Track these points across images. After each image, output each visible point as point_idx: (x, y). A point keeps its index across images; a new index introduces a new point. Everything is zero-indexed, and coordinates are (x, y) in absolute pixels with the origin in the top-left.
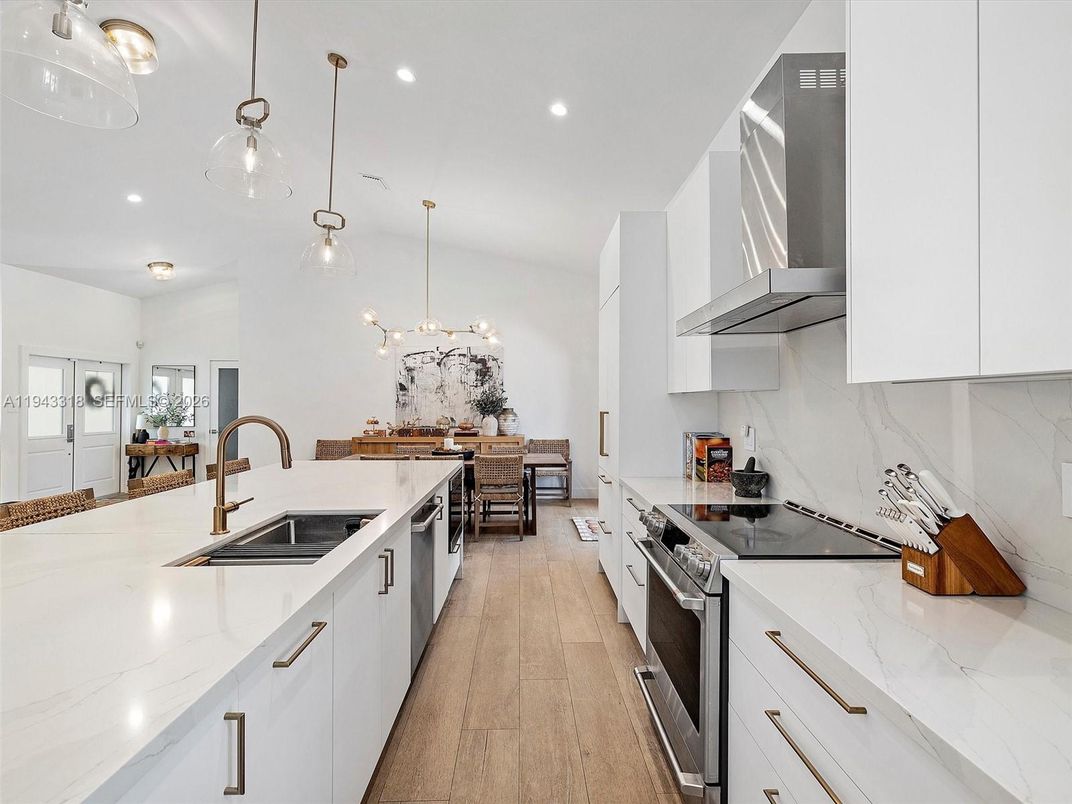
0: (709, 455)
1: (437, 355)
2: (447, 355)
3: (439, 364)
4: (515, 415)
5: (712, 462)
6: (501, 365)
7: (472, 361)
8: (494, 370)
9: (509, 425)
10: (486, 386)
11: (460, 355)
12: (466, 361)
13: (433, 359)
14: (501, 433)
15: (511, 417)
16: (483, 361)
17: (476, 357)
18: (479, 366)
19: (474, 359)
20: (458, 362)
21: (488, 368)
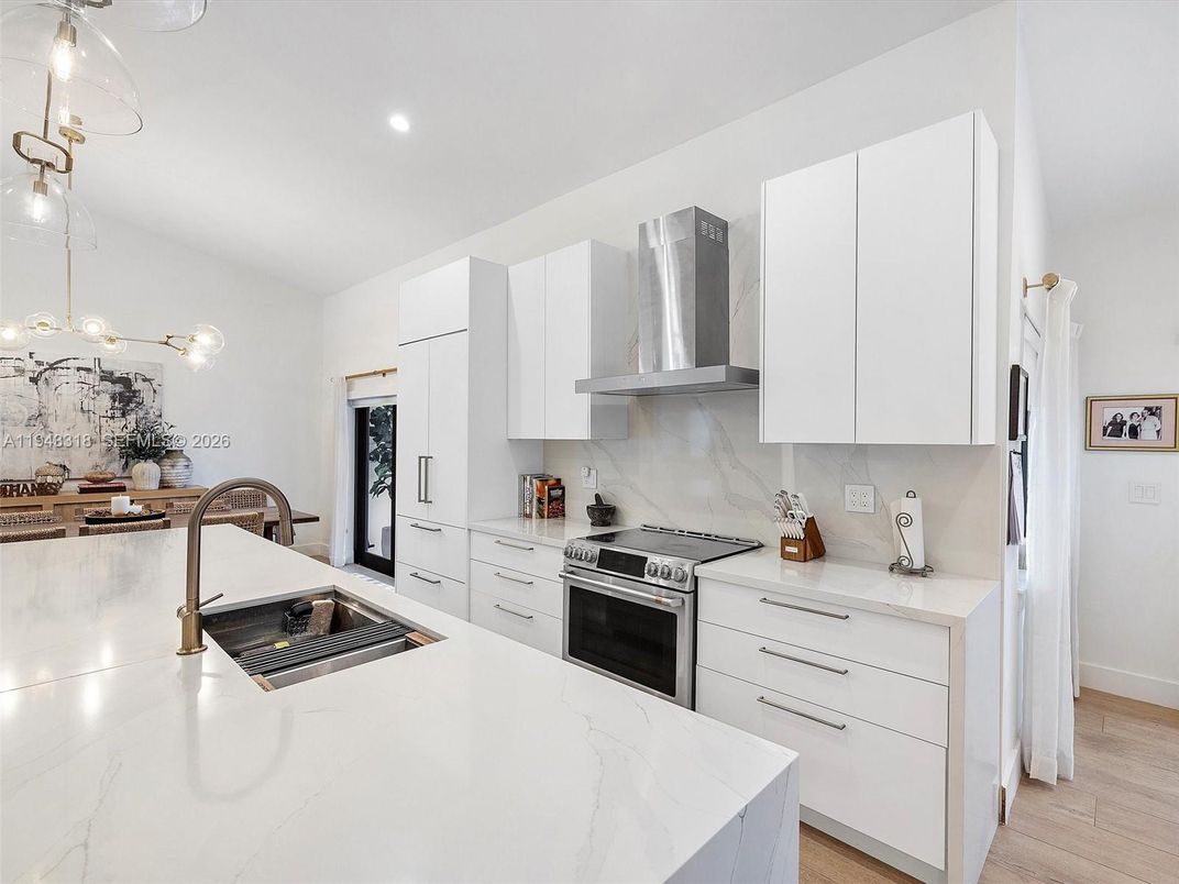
0: (549, 493)
1: (30, 365)
2: (52, 367)
3: (34, 380)
4: (188, 459)
5: (551, 499)
6: (157, 388)
7: (103, 379)
8: (146, 396)
9: (176, 473)
10: (132, 418)
11: (79, 369)
12: (92, 379)
13: (20, 371)
14: (164, 485)
15: (182, 462)
16: (125, 382)
17: (112, 373)
18: (118, 388)
19: (107, 376)
20: (77, 379)
21: (135, 392)
